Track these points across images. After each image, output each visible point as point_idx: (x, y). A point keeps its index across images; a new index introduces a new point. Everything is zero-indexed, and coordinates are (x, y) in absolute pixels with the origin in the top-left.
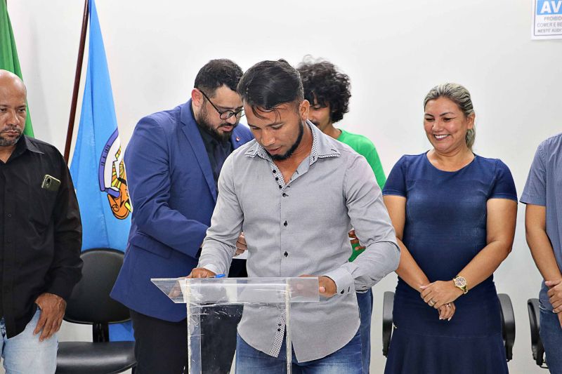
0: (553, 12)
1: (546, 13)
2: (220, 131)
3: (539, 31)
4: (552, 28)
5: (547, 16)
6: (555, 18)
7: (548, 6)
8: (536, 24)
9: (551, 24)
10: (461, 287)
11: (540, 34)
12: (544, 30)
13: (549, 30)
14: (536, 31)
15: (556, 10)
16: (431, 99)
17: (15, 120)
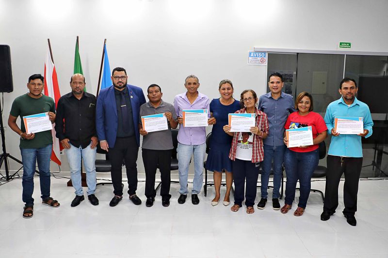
0: (254, 56)
3: (250, 62)
5: (252, 57)
6: (255, 58)
7: (253, 54)
9: (254, 60)
13: (253, 62)
16: (223, 83)
17: (78, 86)
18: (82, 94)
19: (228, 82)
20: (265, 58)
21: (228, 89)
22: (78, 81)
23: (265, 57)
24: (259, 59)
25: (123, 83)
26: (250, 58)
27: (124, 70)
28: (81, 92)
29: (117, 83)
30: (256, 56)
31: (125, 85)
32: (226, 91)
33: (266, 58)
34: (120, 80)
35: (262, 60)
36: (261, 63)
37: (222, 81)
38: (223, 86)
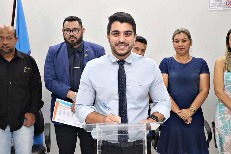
3: (212, 6)
4: (217, 5)
8: (210, 4)
9: (216, 4)
10: (193, 110)
11: (212, 8)
12: (214, 6)
14: (210, 6)
16: (177, 34)
17: (5, 42)
18: (13, 53)
21: (184, 41)
22: (5, 35)
24: (224, 1)
25: (76, 38)
27: (79, 20)
28: (11, 50)
29: (69, 38)
31: (80, 40)
34: (72, 34)
35: (228, 3)
36: (227, 7)
37: (175, 31)
38: (177, 37)
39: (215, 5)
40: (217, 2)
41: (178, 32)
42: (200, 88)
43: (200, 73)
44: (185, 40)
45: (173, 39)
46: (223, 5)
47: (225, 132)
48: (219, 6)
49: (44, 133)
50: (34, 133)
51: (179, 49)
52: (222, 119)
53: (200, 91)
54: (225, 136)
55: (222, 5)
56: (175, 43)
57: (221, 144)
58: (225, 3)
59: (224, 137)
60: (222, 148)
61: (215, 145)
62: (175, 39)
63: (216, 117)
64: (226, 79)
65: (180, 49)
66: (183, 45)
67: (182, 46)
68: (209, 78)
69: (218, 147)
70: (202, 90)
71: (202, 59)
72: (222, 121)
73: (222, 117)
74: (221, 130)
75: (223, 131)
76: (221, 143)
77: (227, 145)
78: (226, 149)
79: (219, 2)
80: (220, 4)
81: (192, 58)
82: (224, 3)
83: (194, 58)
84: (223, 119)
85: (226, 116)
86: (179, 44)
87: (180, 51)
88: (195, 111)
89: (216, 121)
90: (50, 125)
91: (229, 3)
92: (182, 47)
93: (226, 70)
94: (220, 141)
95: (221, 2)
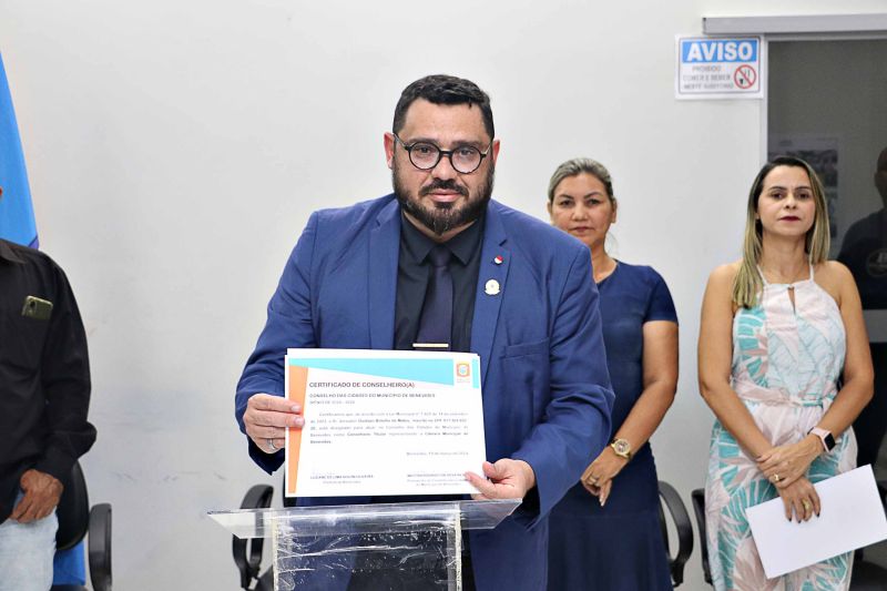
0: (704, 60)
1: (695, 60)
2: (428, 205)
3: (687, 87)
4: (704, 82)
5: (696, 64)
6: (708, 69)
7: (698, 50)
8: (682, 76)
9: (702, 77)
10: (624, 453)
11: (687, 90)
12: (693, 86)
13: (700, 86)
14: (682, 86)
15: (709, 56)
16: (567, 175)
19: (590, 169)
20: (754, 65)
21: (591, 202)
23: (753, 59)
24: (728, 69)
25: (462, 191)
26: (687, 69)
29: (425, 192)
30: (715, 59)
32: (579, 210)
33: (761, 67)
35: (739, 76)
36: (736, 89)
37: (561, 167)
38: (565, 187)
39: (695, 82)
40: (705, 73)
41: (573, 171)
42: (648, 374)
43: (646, 318)
44: (595, 197)
45: (552, 196)
46: (723, 82)
47: (737, 523)
48: (712, 86)
49: (86, 539)
50: (55, 544)
51: (571, 230)
52: (726, 478)
53: (646, 382)
54: (737, 541)
55: (719, 82)
56: (556, 208)
57: (725, 569)
58: (732, 77)
59: (732, 541)
60: (728, 582)
61: (703, 573)
62: (562, 192)
63: (711, 471)
64: (741, 336)
65: (577, 228)
66: (589, 217)
67: (584, 220)
68: (675, 335)
69: (714, 578)
70: (652, 381)
71: (650, 270)
72: (729, 487)
73: (726, 473)
74: (725, 517)
75: (732, 521)
76: (725, 564)
77: (745, 573)
78: (739, 585)
79: (710, 73)
80: (714, 77)
81: (615, 264)
82: (729, 77)
83: (622, 266)
84: (730, 479)
85: (741, 468)
86: (573, 210)
87: (577, 238)
88: (633, 453)
89: (710, 487)
90: (110, 511)
91: (744, 75)
92: (583, 224)
93: (739, 307)
94: (722, 558)
95: (716, 73)
